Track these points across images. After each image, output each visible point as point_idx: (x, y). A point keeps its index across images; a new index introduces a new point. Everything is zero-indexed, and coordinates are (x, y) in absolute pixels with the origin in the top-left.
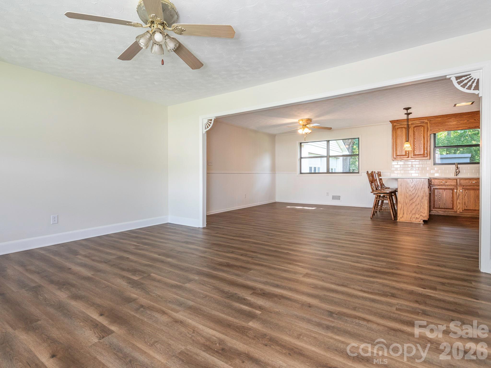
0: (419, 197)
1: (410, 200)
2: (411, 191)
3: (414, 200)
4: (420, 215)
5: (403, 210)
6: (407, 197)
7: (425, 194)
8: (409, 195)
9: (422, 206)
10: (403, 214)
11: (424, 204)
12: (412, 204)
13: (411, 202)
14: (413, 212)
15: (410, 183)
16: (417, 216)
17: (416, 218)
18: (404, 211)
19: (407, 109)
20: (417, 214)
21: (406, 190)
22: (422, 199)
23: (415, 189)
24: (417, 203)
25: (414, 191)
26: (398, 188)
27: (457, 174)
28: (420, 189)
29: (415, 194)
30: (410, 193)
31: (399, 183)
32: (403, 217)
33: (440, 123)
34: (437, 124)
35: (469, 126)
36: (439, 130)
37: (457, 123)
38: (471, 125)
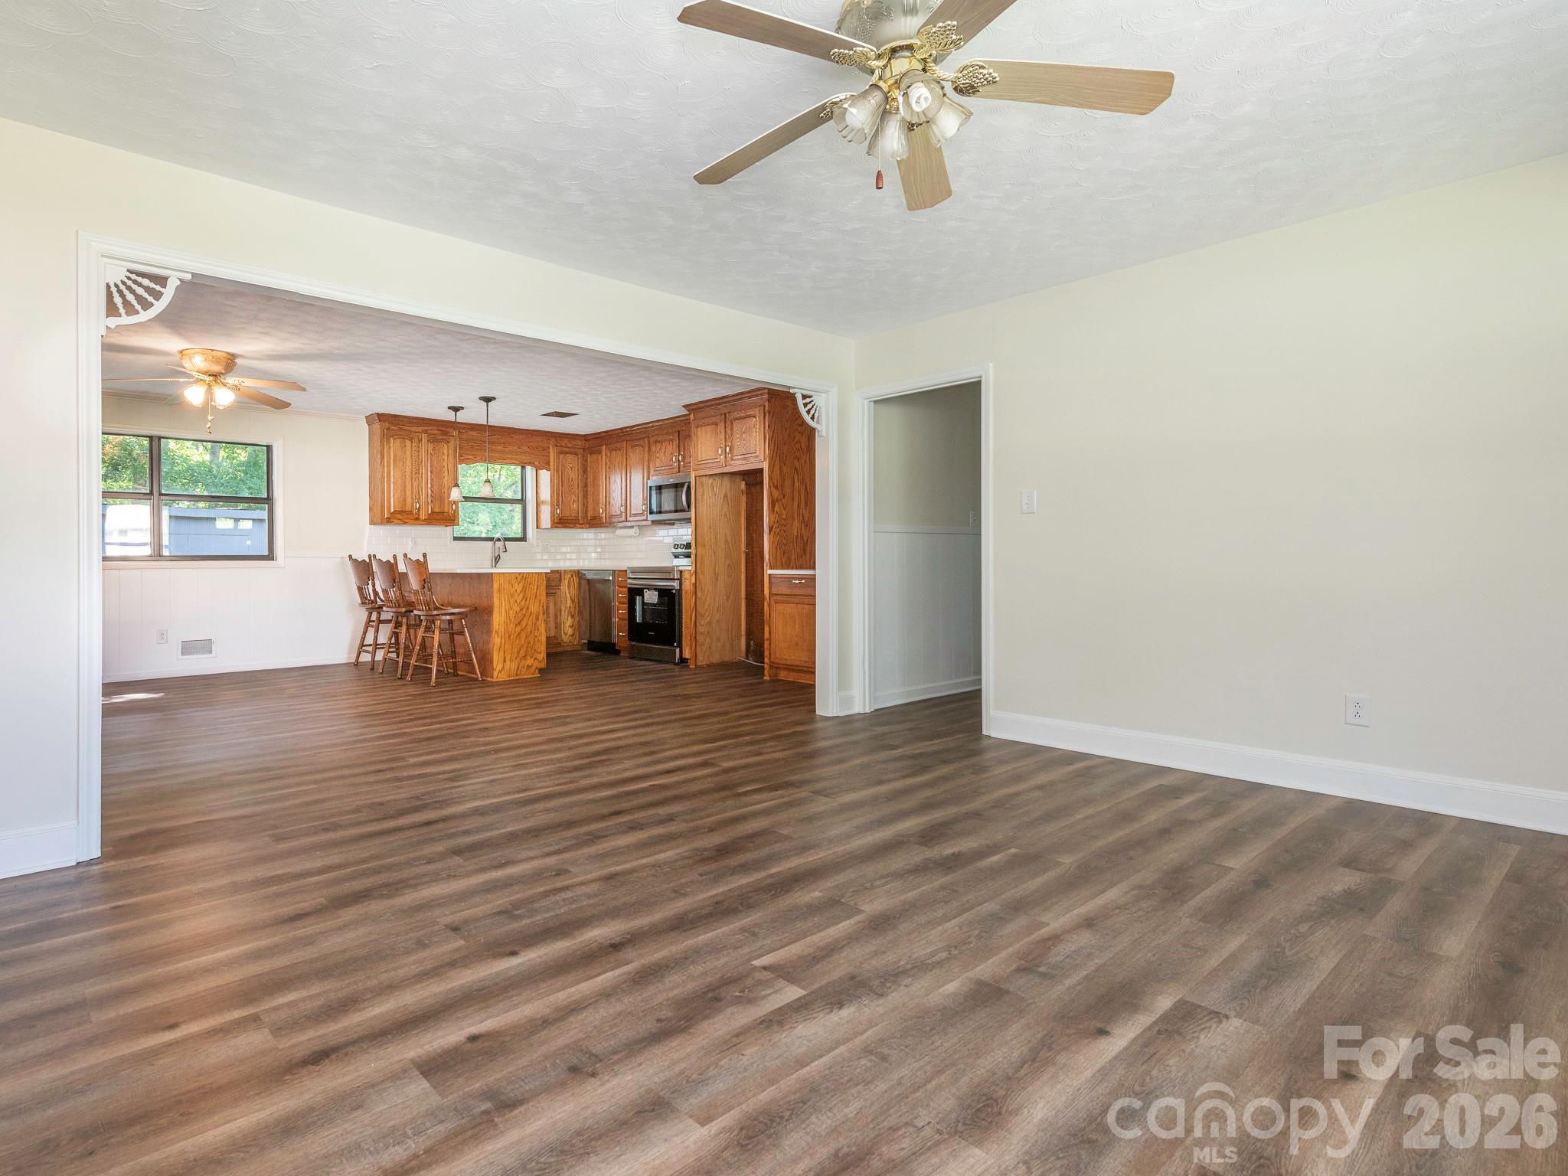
1: (516, 625)
2: (518, 602)
3: (524, 623)
4: (533, 659)
5: (505, 650)
6: (512, 618)
7: (541, 608)
8: (515, 612)
9: (537, 636)
10: (505, 661)
11: (540, 631)
12: (519, 634)
13: (519, 629)
14: (522, 653)
15: (517, 582)
16: (530, 661)
18: (507, 652)
19: (488, 400)
20: (529, 657)
21: (509, 600)
22: (537, 619)
23: (525, 598)
24: (529, 631)
25: (524, 602)
26: (493, 598)
27: (496, 563)
28: (533, 597)
29: (524, 610)
30: (516, 608)
31: (496, 586)
32: (503, 668)
33: (476, 443)
34: (471, 444)
35: (522, 459)
36: (474, 457)
37: (504, 449)
38: (525, 457)
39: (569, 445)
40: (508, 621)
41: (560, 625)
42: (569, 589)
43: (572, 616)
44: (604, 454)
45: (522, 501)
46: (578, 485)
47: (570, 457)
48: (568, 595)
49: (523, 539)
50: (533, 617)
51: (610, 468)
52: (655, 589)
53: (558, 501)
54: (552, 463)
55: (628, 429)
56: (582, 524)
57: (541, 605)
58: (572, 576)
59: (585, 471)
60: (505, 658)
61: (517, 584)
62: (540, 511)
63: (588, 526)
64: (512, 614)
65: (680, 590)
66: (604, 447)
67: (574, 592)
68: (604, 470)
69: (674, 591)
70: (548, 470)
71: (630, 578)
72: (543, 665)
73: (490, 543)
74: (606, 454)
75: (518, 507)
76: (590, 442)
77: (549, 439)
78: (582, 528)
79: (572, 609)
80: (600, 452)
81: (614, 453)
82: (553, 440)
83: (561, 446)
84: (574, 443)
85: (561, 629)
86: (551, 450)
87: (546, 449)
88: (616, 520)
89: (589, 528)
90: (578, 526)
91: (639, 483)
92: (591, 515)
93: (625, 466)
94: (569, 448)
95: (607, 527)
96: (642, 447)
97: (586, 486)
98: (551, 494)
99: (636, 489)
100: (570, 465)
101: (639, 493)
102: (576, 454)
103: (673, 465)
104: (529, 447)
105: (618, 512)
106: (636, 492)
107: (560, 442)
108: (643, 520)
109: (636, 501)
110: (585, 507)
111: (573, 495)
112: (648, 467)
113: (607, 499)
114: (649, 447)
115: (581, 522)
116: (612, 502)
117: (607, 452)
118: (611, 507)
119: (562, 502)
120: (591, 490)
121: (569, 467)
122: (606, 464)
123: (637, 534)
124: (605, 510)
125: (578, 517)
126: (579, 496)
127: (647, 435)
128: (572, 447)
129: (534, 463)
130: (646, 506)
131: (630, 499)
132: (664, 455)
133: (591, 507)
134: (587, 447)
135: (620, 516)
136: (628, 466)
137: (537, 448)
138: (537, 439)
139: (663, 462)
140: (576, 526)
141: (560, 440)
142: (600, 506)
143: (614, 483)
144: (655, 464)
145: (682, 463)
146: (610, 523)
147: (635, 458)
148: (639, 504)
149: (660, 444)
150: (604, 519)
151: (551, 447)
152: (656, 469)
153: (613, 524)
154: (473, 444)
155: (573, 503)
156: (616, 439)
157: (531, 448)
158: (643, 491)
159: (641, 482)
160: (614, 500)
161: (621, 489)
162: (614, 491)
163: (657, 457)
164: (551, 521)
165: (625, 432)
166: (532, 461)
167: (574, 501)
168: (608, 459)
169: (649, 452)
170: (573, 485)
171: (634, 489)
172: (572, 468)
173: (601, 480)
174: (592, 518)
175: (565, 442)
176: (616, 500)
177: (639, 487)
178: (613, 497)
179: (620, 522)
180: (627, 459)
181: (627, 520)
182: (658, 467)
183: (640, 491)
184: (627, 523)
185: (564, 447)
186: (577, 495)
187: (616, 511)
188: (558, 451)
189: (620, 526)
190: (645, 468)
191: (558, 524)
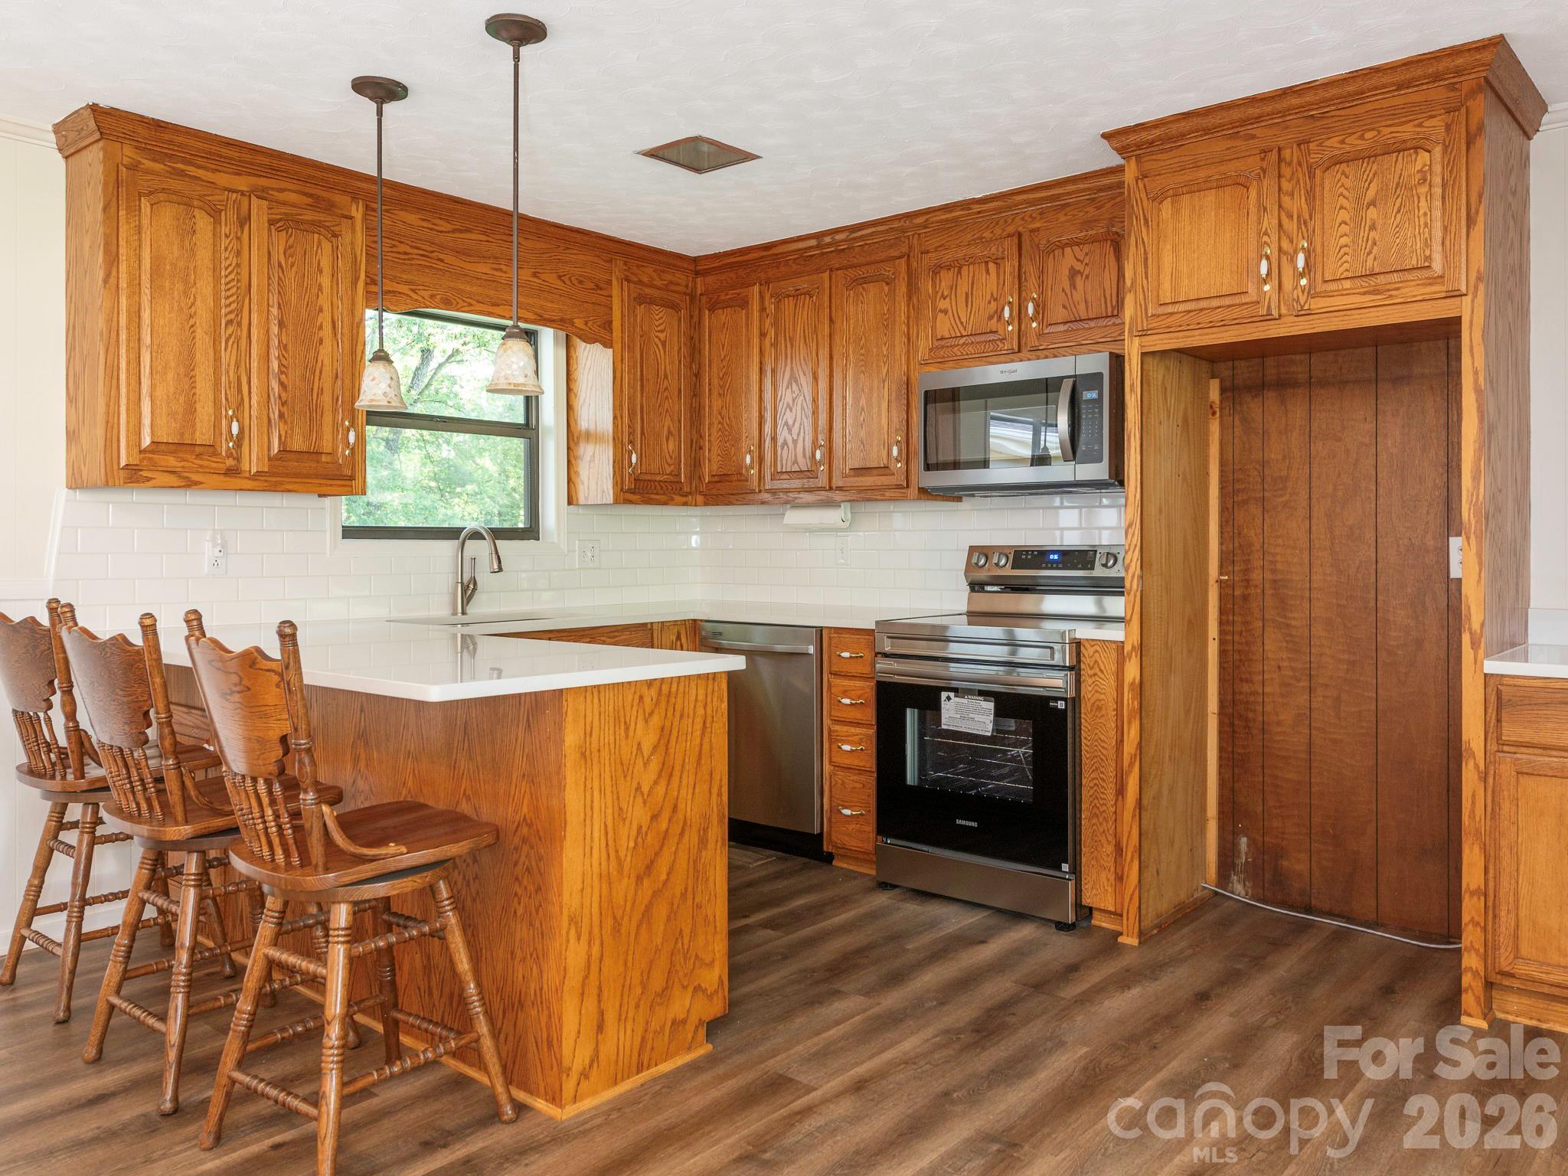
0: (686, 836)
1: (639, 879)
2: (646, 789)
3: (663, 866)
4: (690, 989)
5: (600, 988)
6: (622, 854)
8: (635, 827)
9: (699, 907)
10: (601, 1024)
11: (711, 884)
12: (647, 906)
13: (646, 889)
14: (657, 982)
15: (641, 717)
16: (681, 1004)
17: (674, 1022)
18: (605, 994)
20: (677, 991)
21: (615, 784)
22: (703, 842)
23: (666, 772)
24: (678, 890)
25: (663, 783)
26: (562, 788)
27: (466, 603)
28: (690, 767)
29: (666, 815)
30: (639, 814)
31: (571, 738)
32: (595, 1058)
33: (417, 248)
34: (402, 248)
35: (542, 307)
36: (412, 290)
37: (496, 273)
38: (549, 305)
39: (658, 283)
40: (613, 863)
44: (755, 307)
45: (527, 430)
46: (680, 391)
47: (660, 314)
49: (531, 532)
50: (692, 838)
51: (775, 345)
52: (984, 694)
53: (632, 433)
54: (616, 327)
55: (840, 237)
56: (686, 495)
57: (715, 791)
58: (679, 637)
59: (696, 352)
60: (602, 1013)
61: (640, 724)
62: (580, 458)
63: (700, 498)
64: (626, 843)
65: (1075, 702)
66: (756, 288)
68: (756, 350)
69: (1061, 705)
70: (607, 344)
71: (886, 655)
72: (716, 1008)
73: (446, 548)
74: (763, 309)
75: (518, 445)
76: (710, 279)
77: (610, 261)
78: (685, 504)
80: (744, 304)
81: (788, 304)
82: (620, 263)
83: (640, 282)
84: (669, 277)
86: (615, 291)
87: (601, 286)
88: (796, 483)
89: (706, 504)
90: (677, 498)
91: (876, 383)
92: (715, 467)
93: (827, 339)
94: (659, 288)
95: (763, 503)
96: (887, 284)
97: (695, 393)
98: (614, 410)
99: (863, 402)
100: (659, 334)
101: (875, 410)
102: (674, 307)
103: (1001, 332)
104: (560, 277)
105: (803, 464)
106: (863, 409)
107: (638, 271)
108: (889, 488)
109: (863, 434)
110: (696, 446)
111: (668, 417)
112: (909, 339)
113: (768, 428)
114: (909, 284)
115: (686, 489)
116: (783, 435)
117: (767, 303)
118: (779, 449)
119: (642, 433)
120: (713, 404)
121: (656, 340)
122: (763, 335)
123: (847, 524)
124: (756, 455)
125: (679, 475)
126: (680, 421)
127: (904, 249)
128: (666, 288)
129: (579, 323)
130: (904, 446)
131: (844, 429)
132: (967, 302)
133: (715, 449)
134: (699, 292)
135: (810, 473)
136: (837, 338)
137: (580, 282)
138: (582, 257)
139: (962, 323)
140: (672, 499)
141: (638, 266)
142: (744, 445)
143: (790, 384)
144: (934, 328)
145: (1034, 325)
146: (773, 492)
147: (860, 315)
148: (875, 442)
149: (951, 273)
150: (756, 483)
151: (615, 282)
152: (936, 343)
153: (782, 495)
154: (408, 249)
155: (667, 440)
156: (795, 267)
157: (565, 279)
158: (894, 404)
159: (884, 381)
160: (790, 431)
161: (814, 400)
162: (788, 405)
163: (941, 311)
164: (615, 484)
165: (829, 245)
166: (569, 317)
167: (670, 432)
168: (768, 322)
169: (910, 298)
170: (666, 389)
171: (856, 400)
172: (664, 344)
173: (748, 378)
174: (716, 479)
175: (647, 273)
176: (795, 430)
177: (875, 395)
178: (786, 423)
179: (810, 490)
180: (831, 320)
181: (834, 487)
182: (942, 339)
183: (879, 407)
184: (829, 494)
185: (647, 286)
186: (676, 418)
187: (795, 462)
188: (634, 295)
189: (804, 501)
190: (897, 341)
191: (634, 493)
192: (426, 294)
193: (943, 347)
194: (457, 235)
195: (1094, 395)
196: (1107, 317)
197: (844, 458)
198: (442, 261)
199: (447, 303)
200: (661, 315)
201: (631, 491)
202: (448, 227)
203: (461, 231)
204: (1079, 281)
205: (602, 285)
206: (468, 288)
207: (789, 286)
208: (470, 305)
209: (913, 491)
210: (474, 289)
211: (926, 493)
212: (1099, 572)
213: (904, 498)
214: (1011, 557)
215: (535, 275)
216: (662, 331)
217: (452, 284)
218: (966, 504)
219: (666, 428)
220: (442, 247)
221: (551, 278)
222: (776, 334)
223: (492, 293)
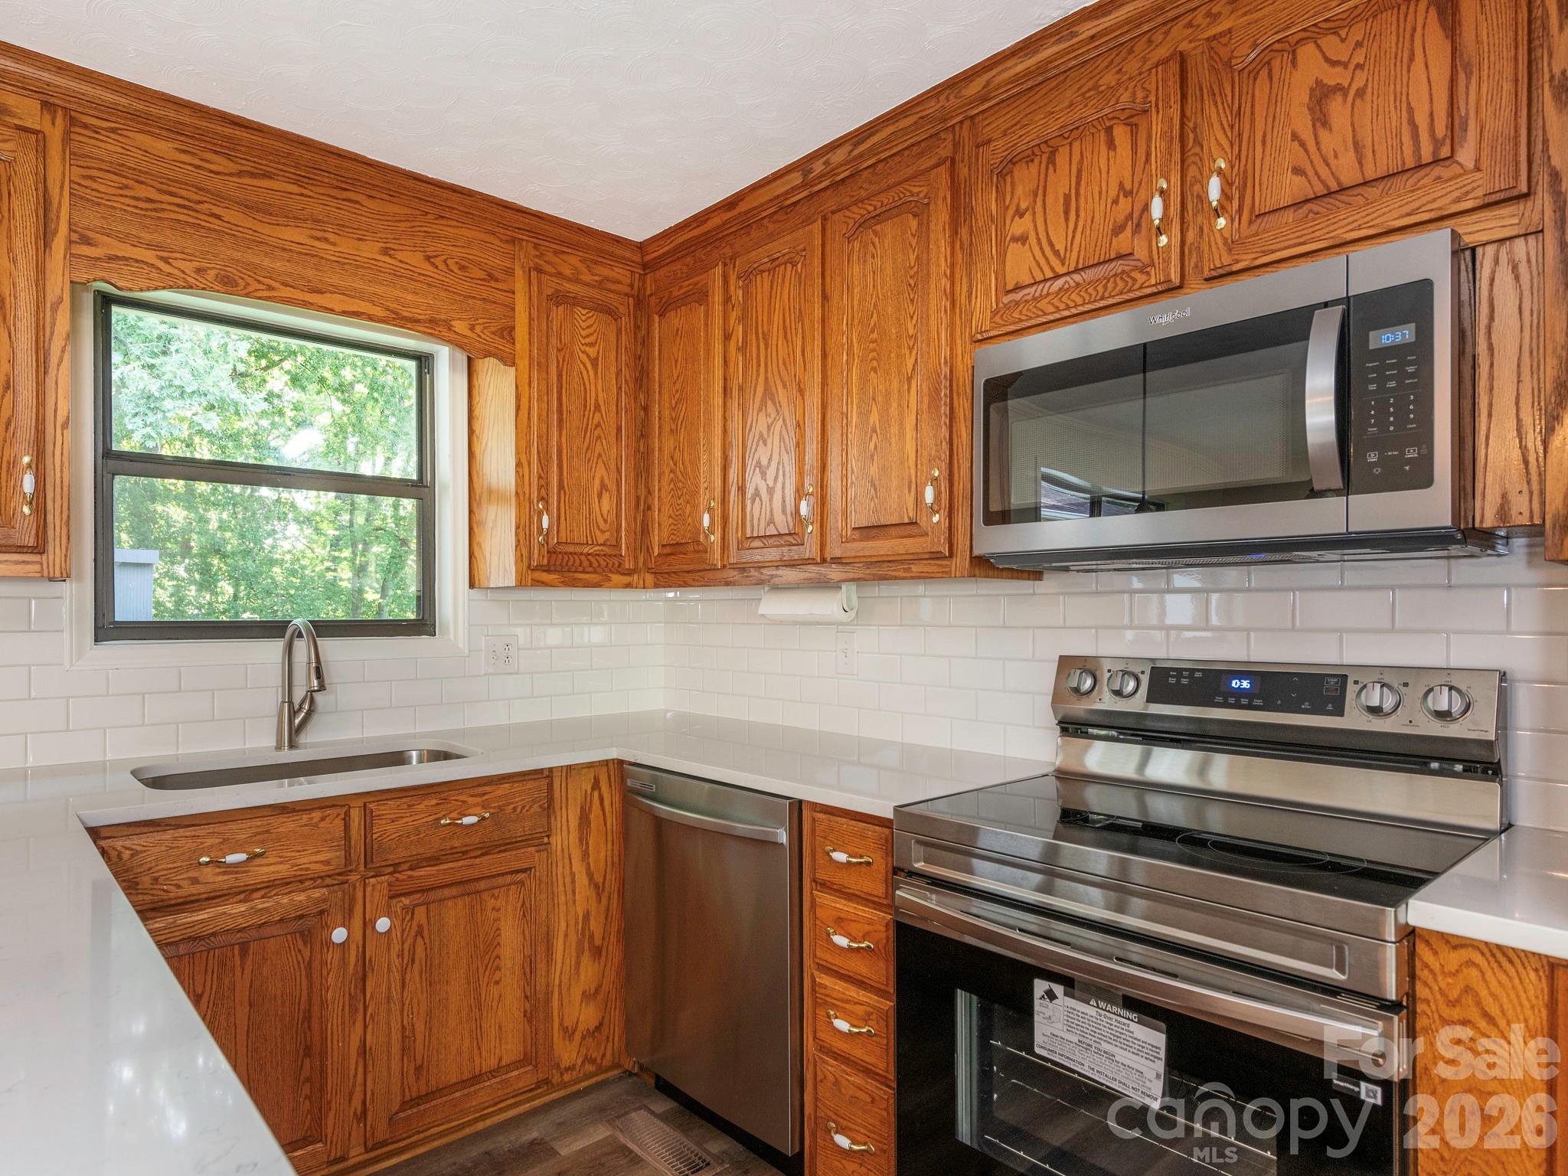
27: (296, 731)
33: (171, 194)
34: (142, 192)
35: (397, 300)
36: (162, 258)
37: (317, 244)
38: (410, 297)
39: (587, 277)
41: (548, 1000)
42: (583, 839)
43: (597, 952)
44: (717, 298)
45: (421, 488)
46: (619, 429)
47: (588, 321)
48: (578, 866)
49: (423, 624)
51: (743, 349)
53: (544, 485)
54: (521, 332)
55: (838, 156)
56: (630, 573)
58: (596, 785)
59: (641, 378)
62: (481, 524)
63: (651, 577)
66: (721, 272)
67: (602, 851)
68: (718, 361)
70: (509, 360)
73: (272, 650)
74: (727, 300)
75: (403, 508)
76: (662, 273)
77: (513, 241)
78: (628, 586)
79: (596, 926)
80: (702, 296)
81: (762, 285)
82: (528, 247)
83: (559, 274)
84: (605, 271)
85: (548, 1017)
86: (520, 285)
87: (499, 280)
88: (773, 554)
89: (656, 586)
90: (616, 578)
91: (895, 384)
92: (666, 534)
93: (818, 326)
94: (588, 285)
95: (727, 584)
96: (915, 215)
97: (643, 433)
98: (518, 453)
99: (874, 418)
100: (588, 349)
101: (894, 430)
102: (610, 312)
103: (1141, 253)
104: (428, 258)
105: (783, 523)
106: (874, 430)
107: (556, 260)
108: (917, 558)
109: (874, 470)
110: (642, 507)
111: (600, 464)
112: (953, 303)
113: (733, 474)
114: (955, 208)
115: (629, 564)
116: (754, 481)
117: (732, 288)
118: (748, 503)
119: (561, 487)
120: (663, 445)
121: (584, 357)
122: (727, 337)
123: (852, 614)
124: (718, 512)
125: (618, 546)
126: (619, 472)
127: (946, 150)
128: (599, 285)
129: (460, 327)
130: (944, 486)
131: (844, 465)
132: (1067, 213)
133: (666, 508)
134: (648, 292)
135: (793, 537)
136: (833, 322)
137: (462, 268)
138: (464, 232)
139: (1056, 253)
140: (609, 580)
141: (556, 252)
142: (703, 499)
143: (763, 404)
144: (1001, 274)
145: (1222, 222)
146: (742, 569)
147: (870, 279)
148: (895, 483)
149: (1033, 168)
150: (717, 555)
151: (518, 272)
152: (1006, 299)
153: (753, 572)
154: (154, 195)
155: (600, 495)
156: (771, 227)
157: (438, 261)
158: (925, 417)
159: (909, 379)
160: (763, 474)
161: (798, 425)
162: (761, 436)
163: (1015, 239)
164: (519, 558)
165: (821, 177)
166: (443, 317)
167: (603, 486)
168: (733, 315)
169: (955, 232)
170: (598, 425)
171: (864, 415)
172: (594, 362)
173: (707, 403)
174: (668, 550)
175: (570, 263)
176: (771, 473)
177: (895, 405)
178: (759, 463)
179: (792, 564)
180: (825, 297)
181: (828, 556)
182: (1018, 288)
183: (901, 424)
184: (822, 569)
185: (569, 280)
186: (613, 467)
187: (771, 521)
188: (549, 291)
189: (783, 580)
190: (933, 308)
191: (548, 571)
192: (188, 267)
193: (1017, 303)
194: (247, 180)
195: (1404, 334)
196: (1420, 167)
197: (845, 513)
198: (218, 217)
199: (228, 285)
200: (590, 322)
201: (540, 568)
202: (232, 167)
203: (252, 175)
204: (1338, 110)
205: (496, 274)
206: (266, 262)
207: (761, 256)
208: (270, 288)
209: (961, 561)
210: (279, 265)
211: (985, 566)
212: (1353, 720)
213: (946, 575)
214: (1145, 680)
215: (386, 251)
216: (591, 345)
217: (237, 255)
218: (1050, 584)
219: (597, 482)
220: (218, 197)
221: (415, 259)
222: (745, 333)
223: (310, 273)
